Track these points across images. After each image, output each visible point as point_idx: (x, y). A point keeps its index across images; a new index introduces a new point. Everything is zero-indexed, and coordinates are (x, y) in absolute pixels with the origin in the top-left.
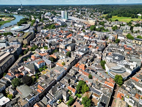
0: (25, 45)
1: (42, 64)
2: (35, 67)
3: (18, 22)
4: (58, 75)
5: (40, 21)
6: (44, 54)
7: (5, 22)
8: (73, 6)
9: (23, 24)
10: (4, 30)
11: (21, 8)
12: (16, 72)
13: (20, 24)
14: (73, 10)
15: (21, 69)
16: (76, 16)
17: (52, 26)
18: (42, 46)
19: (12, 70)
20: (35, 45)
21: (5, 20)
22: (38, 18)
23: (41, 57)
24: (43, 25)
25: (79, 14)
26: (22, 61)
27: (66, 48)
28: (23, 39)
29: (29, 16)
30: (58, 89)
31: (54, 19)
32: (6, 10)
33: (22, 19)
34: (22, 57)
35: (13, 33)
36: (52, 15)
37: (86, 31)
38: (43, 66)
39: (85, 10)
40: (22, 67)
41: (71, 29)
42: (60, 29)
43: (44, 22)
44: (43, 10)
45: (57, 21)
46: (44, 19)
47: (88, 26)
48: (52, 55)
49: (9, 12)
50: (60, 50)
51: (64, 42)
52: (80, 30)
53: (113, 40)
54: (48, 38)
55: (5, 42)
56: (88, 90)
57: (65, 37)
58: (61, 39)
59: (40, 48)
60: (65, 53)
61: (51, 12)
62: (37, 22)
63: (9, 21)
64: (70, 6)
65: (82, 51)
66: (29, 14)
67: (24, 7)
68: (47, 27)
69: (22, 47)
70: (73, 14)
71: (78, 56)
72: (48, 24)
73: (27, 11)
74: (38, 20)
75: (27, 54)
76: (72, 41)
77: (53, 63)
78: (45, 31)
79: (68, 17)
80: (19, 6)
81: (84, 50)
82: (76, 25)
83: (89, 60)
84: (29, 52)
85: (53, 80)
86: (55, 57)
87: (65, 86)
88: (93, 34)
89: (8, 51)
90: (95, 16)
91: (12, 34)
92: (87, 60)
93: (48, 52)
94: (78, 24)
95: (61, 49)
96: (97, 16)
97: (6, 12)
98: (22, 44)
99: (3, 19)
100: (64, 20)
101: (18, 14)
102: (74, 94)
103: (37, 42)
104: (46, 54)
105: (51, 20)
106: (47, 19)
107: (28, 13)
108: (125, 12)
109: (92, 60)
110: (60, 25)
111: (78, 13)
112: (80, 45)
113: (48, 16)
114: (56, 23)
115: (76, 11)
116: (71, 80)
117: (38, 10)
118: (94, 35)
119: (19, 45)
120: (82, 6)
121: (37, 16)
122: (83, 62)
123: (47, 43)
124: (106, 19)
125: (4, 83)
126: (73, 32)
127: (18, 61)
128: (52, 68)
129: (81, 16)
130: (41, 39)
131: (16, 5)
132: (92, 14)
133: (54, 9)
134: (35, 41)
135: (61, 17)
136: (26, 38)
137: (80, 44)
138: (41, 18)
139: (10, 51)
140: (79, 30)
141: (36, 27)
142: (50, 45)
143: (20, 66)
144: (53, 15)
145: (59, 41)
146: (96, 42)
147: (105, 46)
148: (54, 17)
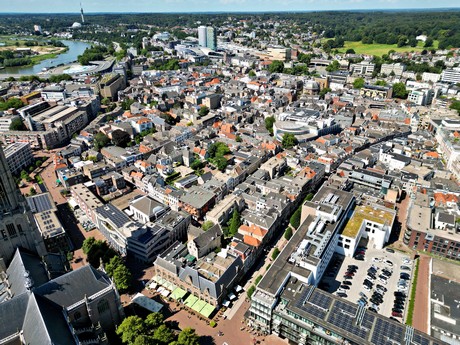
0: (106, 98)
1: (146, 125)
3: (79, 56)
4: (178, 135)
6: (152, 112)
8: (239, 17)
9: (95, 60)
13: (84, 61)
14: (237, 26)
16: (241, 40)
17: (171, 64)
18: (145, 101)
19: (88, 130)
20: (128, 98)
22: (134, 46)
24: (147, 62)
25: (251, 35)
26: (105, 120)
27: (199, 101)
28: (103, 86)
30: (176, 149)
31: (177, 47)
32: (37, 28)
34: (103, 115)
36: (172, 39)
37: (258, 74)
38: (148, 129)
39: (272, 27)
40: (106, 126)
41: (220, 70)
42: (190, 70)
43: (150, 56)
45: (186, 53)
46: (150, 48)
47: (266, 63)
49: (48, 33)
50: (186, 106)
52: (243, 71)
53: (314, 91)
54: (158, 86)
55: (62, 91)
57: (201, 84)
58: (190, 88)
60: (196, 111)
61: (171, 33)
64: (231, 14)
65: (233, 107)
66: (106, 38)
68: (158, 67)
69: (101, 104)
70: (234, 36)
72: (160, 60)
73: (99, 29)
74: (132, 51)
75: (114, 111)
76: (217, 90)
77: (169, 123)
78: (153, 73)
79: (216, 45)
81: (239, 103)
82: (235, 61)
83: (244, 119)
84: (117, 109)
86: (174, 116)
87: (189, 148)
88: (272, 80)
89: (73, 103)
90: (294, 42)
92: (240, 118)
93: (160, 108)
94: (241, 59)
95: (189, 103)
98: (100, 97)
100: (206, 52)
101: (74, 38)
102: (203, 157)
103: (134, 94)
104: (155, 111)
105: (170, 51)
106: (157, 49)
108: (385, 31)
109: (251, 121)
110: (194, 61)
111: (248, 35)
112: (234, 98)
113: (162, 41)
114: (182, 58)
115: (244, 30)
116: (200, 142)
117: (131, 28)
118: (273, 83)
120: (266, 16)
122: (230, 122)
123: (157, 95)
124: (325, 48)
126: (223, 77)
127: (96, 120)
129: (256, 41)
130: (141, 89)
132: (289, 36)
133: (179, 24)
134: (130, 91)
135: (196, 43)
136: (108, 84)
137: (233, 95)
138: (140, 46)
139: (77, 103)
140: (240, 72)
141: (129, 65)
142: (164, 96)
143: (102, 125)
145: (186, 92)
146: (272, 93)
147: (290, 99)
148: (179, 43)
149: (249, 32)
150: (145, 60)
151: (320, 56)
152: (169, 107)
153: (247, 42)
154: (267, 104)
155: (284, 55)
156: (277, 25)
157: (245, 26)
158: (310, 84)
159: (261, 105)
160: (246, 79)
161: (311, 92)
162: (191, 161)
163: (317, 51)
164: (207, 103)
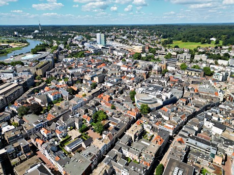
0: (39, 76)
1: (57, 96)
2: (49, 99)
3: (32, 49)
4: (74, 105)
5: (65, 47)
6: (62, 86)
7: (14, 50)
8: (119, 27)
9: (40, 51)
10: (12, 59)
11: (39, 30)
12: (24, 103)
13: (34, 52)
14: (118, 32)
15: (30, 100)
16: (119, 40)
17: (80, 54)
18: (61, 78)
19: (19, 100)
20: (52, 76)
21: (14, 47)
22: (63, 43)
23: (58, 89)
24: (68, 53)
25: (125, 38)
26: (33, 92)
27: (92, 78)
28: (37, 69)
29: (49, 41)
30: (71, 117)
32: (16, 33)
33: (39, 45)
34: (33, 89)
35: (25, 62)
36: (83, 39)
37: (127, 60)
38: (58, 98)
39: (135, 33)
40: (32, 98)
41: (107, 57)
42: (90, 57)
43: (70, 49)
44: (72, 33)
45: (90, 48)
46: (71, 44)
47: (132, 54)
48: (71, 87)
49: (21, 36)
50: (84, 82)
51: (92, 72)
52: (119, 59)
53: (158, 71)
54: (71, 68)
55: (12, 73)
56: (105, 117)
57: (95, 67)
58: (88, 70)
59: (58, 80)
60: (89, 85)
61: (84, 36)
62: (61, 49)
63: (20, 48)
64: (115, 26)
65: (111, 83)
66: (50, 39)
67: (44, 29)
68: (73, 56)
69: (35, 79)
70: (116, 38)
71: (106, 88)
72: (75, 52)
73: (48, 34)
74: (62, 46)
75: (40, 86)
76: (103, 71)
77: (71, 95)
78: (69, 59)
79: (105, 43)
80: (36, 27)
81: (115, 80)
82: (115, 52)
83: (117, 92)
84: (43, 84)
85: (66, 110)
86: (76, 89)
87: (80, 115)
88: (134, 64)
89: (16, 81)
90: (147, 41)
91: (23, 64)
92: (115, 91)
93: (67, 84)
94: (118, 51)
95: (86, 80)
96: (152, 41)
97: (16, 36)
98: (35, 75)
99: (11, 45)
100: (100, 47)
101: (34, 38)
102: (88, 122)
103: (56, 73)
104: (65, 85)
105: (81, 46)
106: (75, 45)
107: (50, 36)
108: (193, 35)
109: (122, 92)
110: (93, 52)
111: (123, 37)
112: (112, 76)
113: (78, 40)
114: (87, 50)
115: (121, 35)
116: (89, 110)
117: (64, 33)
118: (135, 65)
119: (30, 76)
120: (133, 27)
121: (62, 40)
122: (109, 94)
123: (69, 74)
125: (8, 113)
126: (108, 61)
127: (27, 93)
128: (69, 100)
129: (127, 41)
130: (61, 70)
131: (32, 26)
132: (144, 38)
133: (88, 31)
134: (54, 72)
135: (96, 42)
136: (40, 68)
137: (112, 74)
139: (18, 81)
141: (57, 55)
142: (72, 75)
143: (29, 97)
144: (85, 40)
145: (85, 72)
146: (134, 73)
147: (145, 76)
148: (86, 42)
149: (124, 36)
150: (67, 51)
151: (161, 49)
152: (73, 83)
153: (123, 42)
154: (131, 81)
155: (142, 49)
156: (138, 32)
157: (122, 32)
158: (156, 67)
159: (128, 81)
160: (120, 64)
161: (156, 72)
162: (80, 126)
163: (159, 46)
164: (96, 80)
